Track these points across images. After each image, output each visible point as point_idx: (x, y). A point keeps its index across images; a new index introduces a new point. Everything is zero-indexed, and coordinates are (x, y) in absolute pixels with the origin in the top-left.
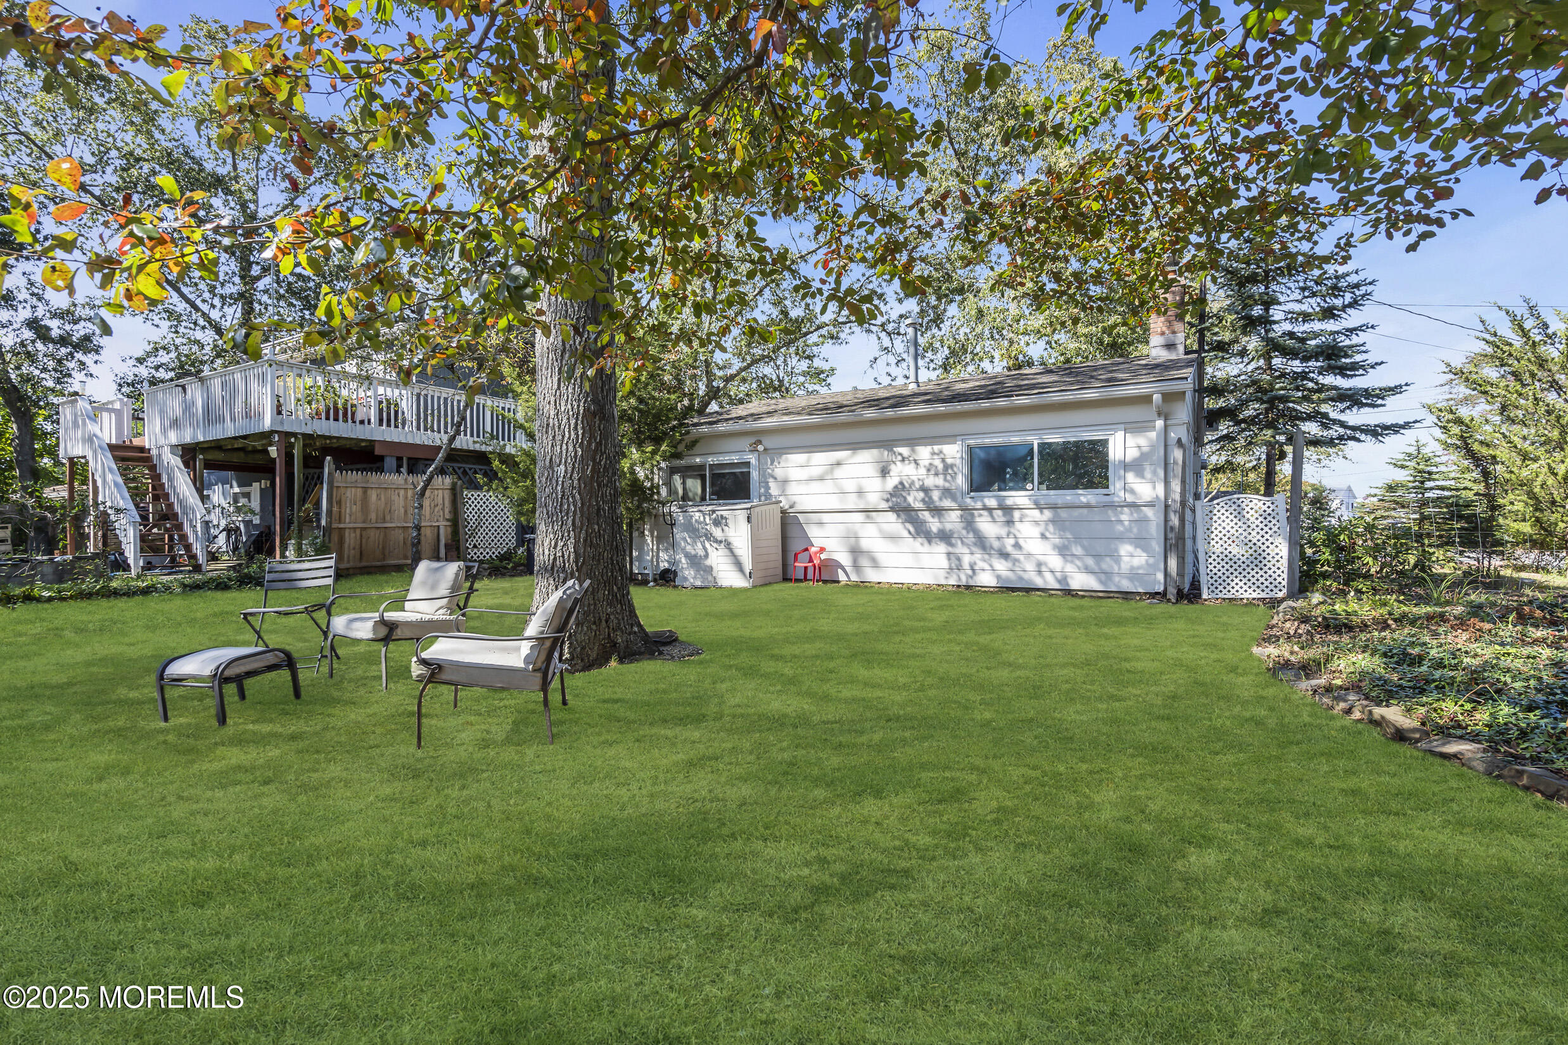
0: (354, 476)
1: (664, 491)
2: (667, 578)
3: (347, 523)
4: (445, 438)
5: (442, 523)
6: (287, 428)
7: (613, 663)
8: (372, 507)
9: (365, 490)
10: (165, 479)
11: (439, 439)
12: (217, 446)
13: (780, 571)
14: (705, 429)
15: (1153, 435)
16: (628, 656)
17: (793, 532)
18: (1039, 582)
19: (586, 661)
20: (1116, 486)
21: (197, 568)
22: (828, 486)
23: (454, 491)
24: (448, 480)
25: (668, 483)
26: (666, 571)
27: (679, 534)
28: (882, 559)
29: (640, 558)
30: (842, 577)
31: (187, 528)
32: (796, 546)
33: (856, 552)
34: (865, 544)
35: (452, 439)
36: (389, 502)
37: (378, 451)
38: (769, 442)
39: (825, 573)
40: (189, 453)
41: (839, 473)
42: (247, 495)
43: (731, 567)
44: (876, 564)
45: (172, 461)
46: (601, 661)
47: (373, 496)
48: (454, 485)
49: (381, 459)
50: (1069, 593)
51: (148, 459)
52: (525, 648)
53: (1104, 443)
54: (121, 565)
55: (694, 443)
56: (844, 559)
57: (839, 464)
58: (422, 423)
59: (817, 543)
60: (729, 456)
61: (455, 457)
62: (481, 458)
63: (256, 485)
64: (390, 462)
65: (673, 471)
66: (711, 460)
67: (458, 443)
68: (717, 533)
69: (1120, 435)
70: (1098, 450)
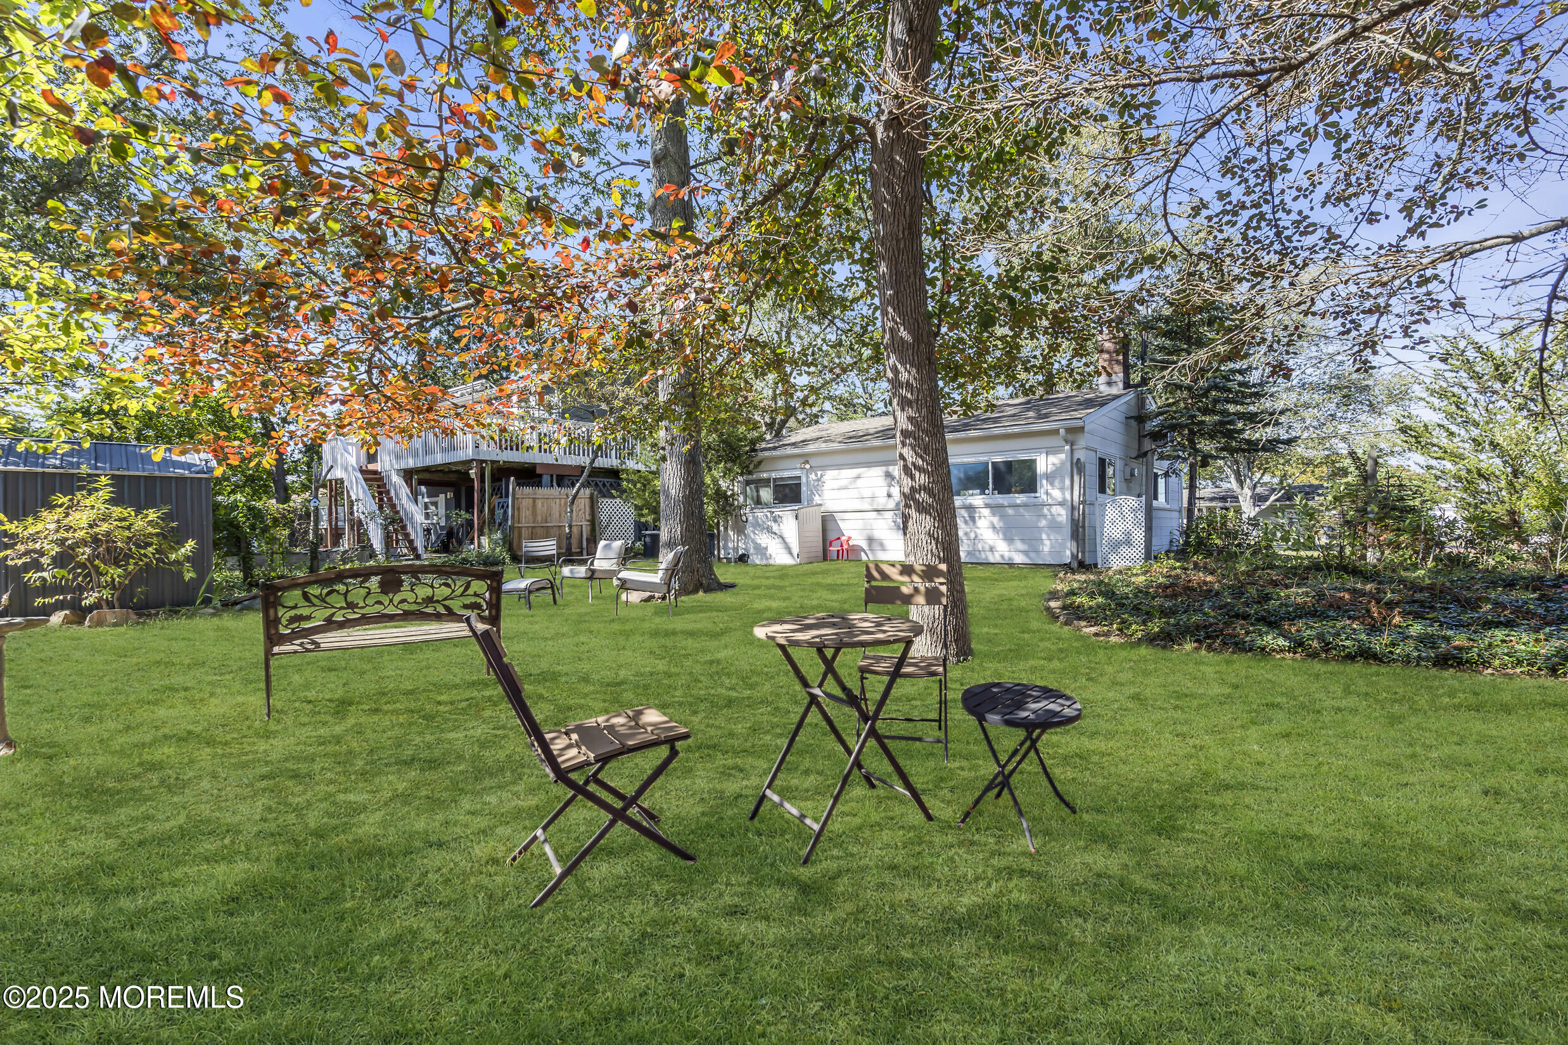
0: (528, 490)
1: (741, 499)
2: (743, 559)
3: (524, 524)
4: (588, 461)
5: (585, 523)
6: (482, 457)
7: (701, 593)
8: (539, 512)
9: (534, 499)
10: (393, 493)
11: (584, 460)
12: (427, 469)
13: (821, 554)
14: (767, 454)
15: (1063, 456)
16: (708, 590)
17: (830, 526)
18: (992, 560)
19: (685, 591)
20: (1041, 493)
21: (418, 557)
22: (853, 493)
23: (591, 497)
24: (588, 491)
25: (745, 493)
26: (743, 555)
27: (749, 530)
28: (887, 543)
29: (726, 547)
30: (864, 557)
31: (410, 529)
32: (832, 536)
33: (871, 540)
34: (877, 534)
35: (593, 461)
36: (549, 508)
37: (538, 471)
38: (814, 462)
39: (851, 553)
40: (408, 475)
41: (859, 482)
42: (435, 504)
43: (784, 551)
44: (883, 548)
45: (396, 479)
46: (695, 591)
47: (539, 503)
48: (592, 495)
49: (540, 476)
50: (1011, 565)
51: (381, 479)
52: (661, 573)
53: (1033, 462)
54: (373, 555)
55: (760, 463)
56: (864, 544)
57: (858, 477)
58: (570, 450)
59: (847, 533)
60: (786, 472)
61: (596, 472)
62: (614, 474)
63: (442, 496)
64: (546, 479)
65: (748, 483)
66: (774, 475)
67: (596, 464)
68: (775, 528)
69: (1044, 456)
70: (1030, 465)
